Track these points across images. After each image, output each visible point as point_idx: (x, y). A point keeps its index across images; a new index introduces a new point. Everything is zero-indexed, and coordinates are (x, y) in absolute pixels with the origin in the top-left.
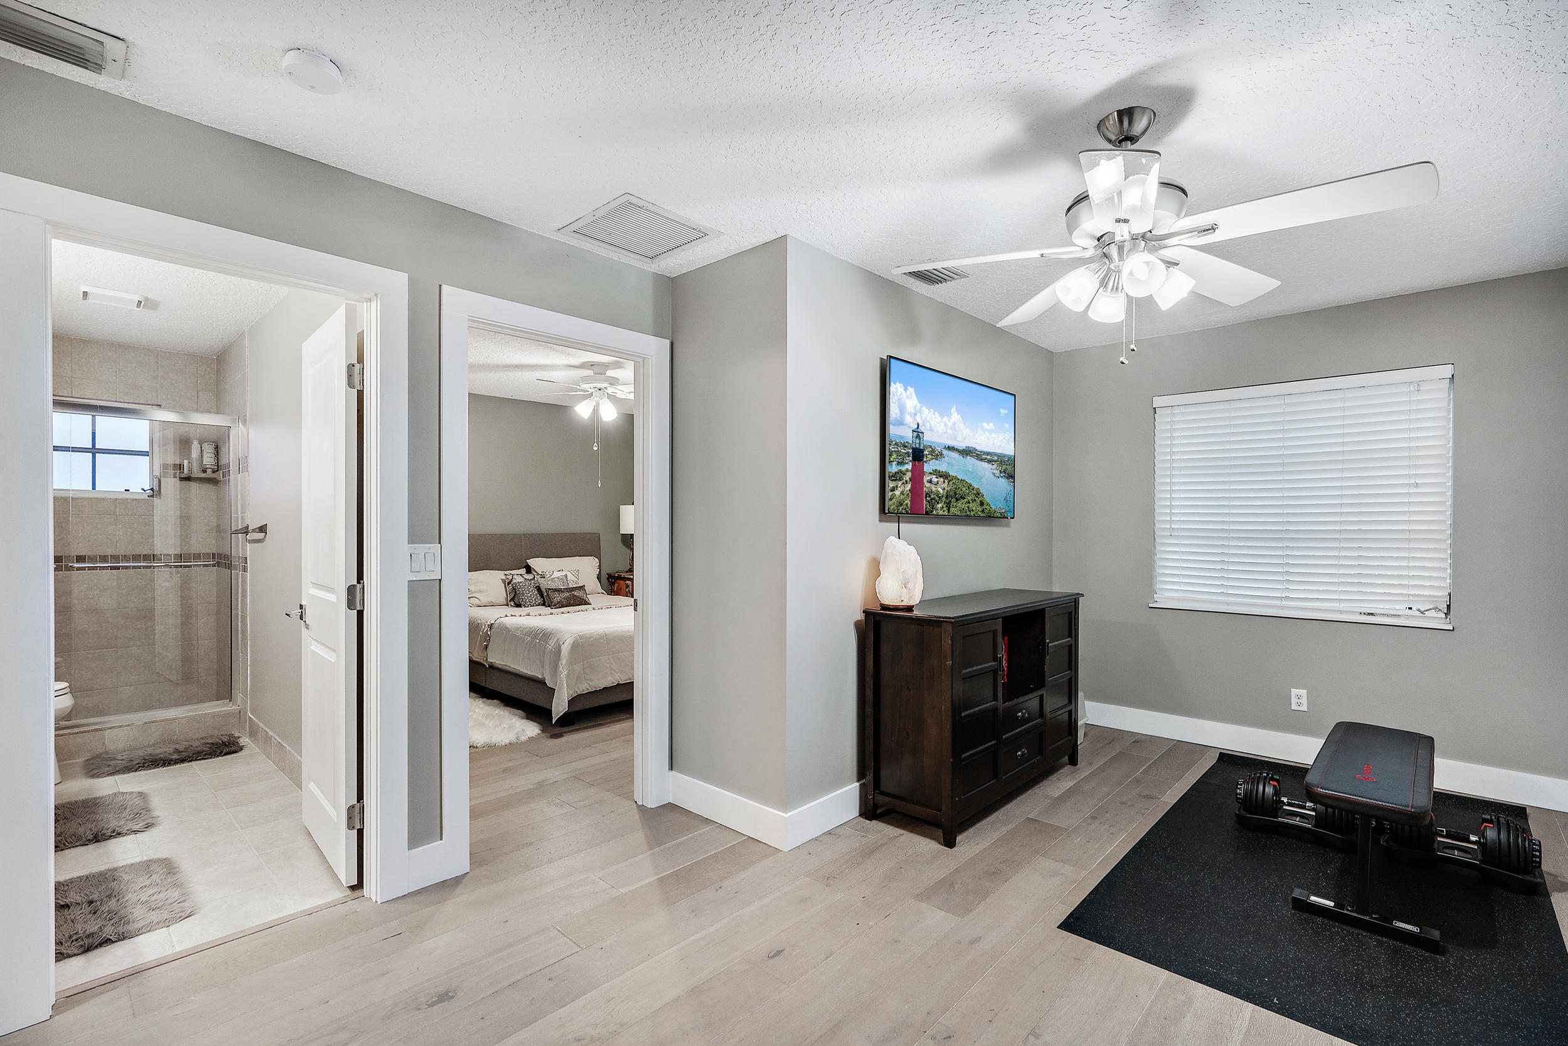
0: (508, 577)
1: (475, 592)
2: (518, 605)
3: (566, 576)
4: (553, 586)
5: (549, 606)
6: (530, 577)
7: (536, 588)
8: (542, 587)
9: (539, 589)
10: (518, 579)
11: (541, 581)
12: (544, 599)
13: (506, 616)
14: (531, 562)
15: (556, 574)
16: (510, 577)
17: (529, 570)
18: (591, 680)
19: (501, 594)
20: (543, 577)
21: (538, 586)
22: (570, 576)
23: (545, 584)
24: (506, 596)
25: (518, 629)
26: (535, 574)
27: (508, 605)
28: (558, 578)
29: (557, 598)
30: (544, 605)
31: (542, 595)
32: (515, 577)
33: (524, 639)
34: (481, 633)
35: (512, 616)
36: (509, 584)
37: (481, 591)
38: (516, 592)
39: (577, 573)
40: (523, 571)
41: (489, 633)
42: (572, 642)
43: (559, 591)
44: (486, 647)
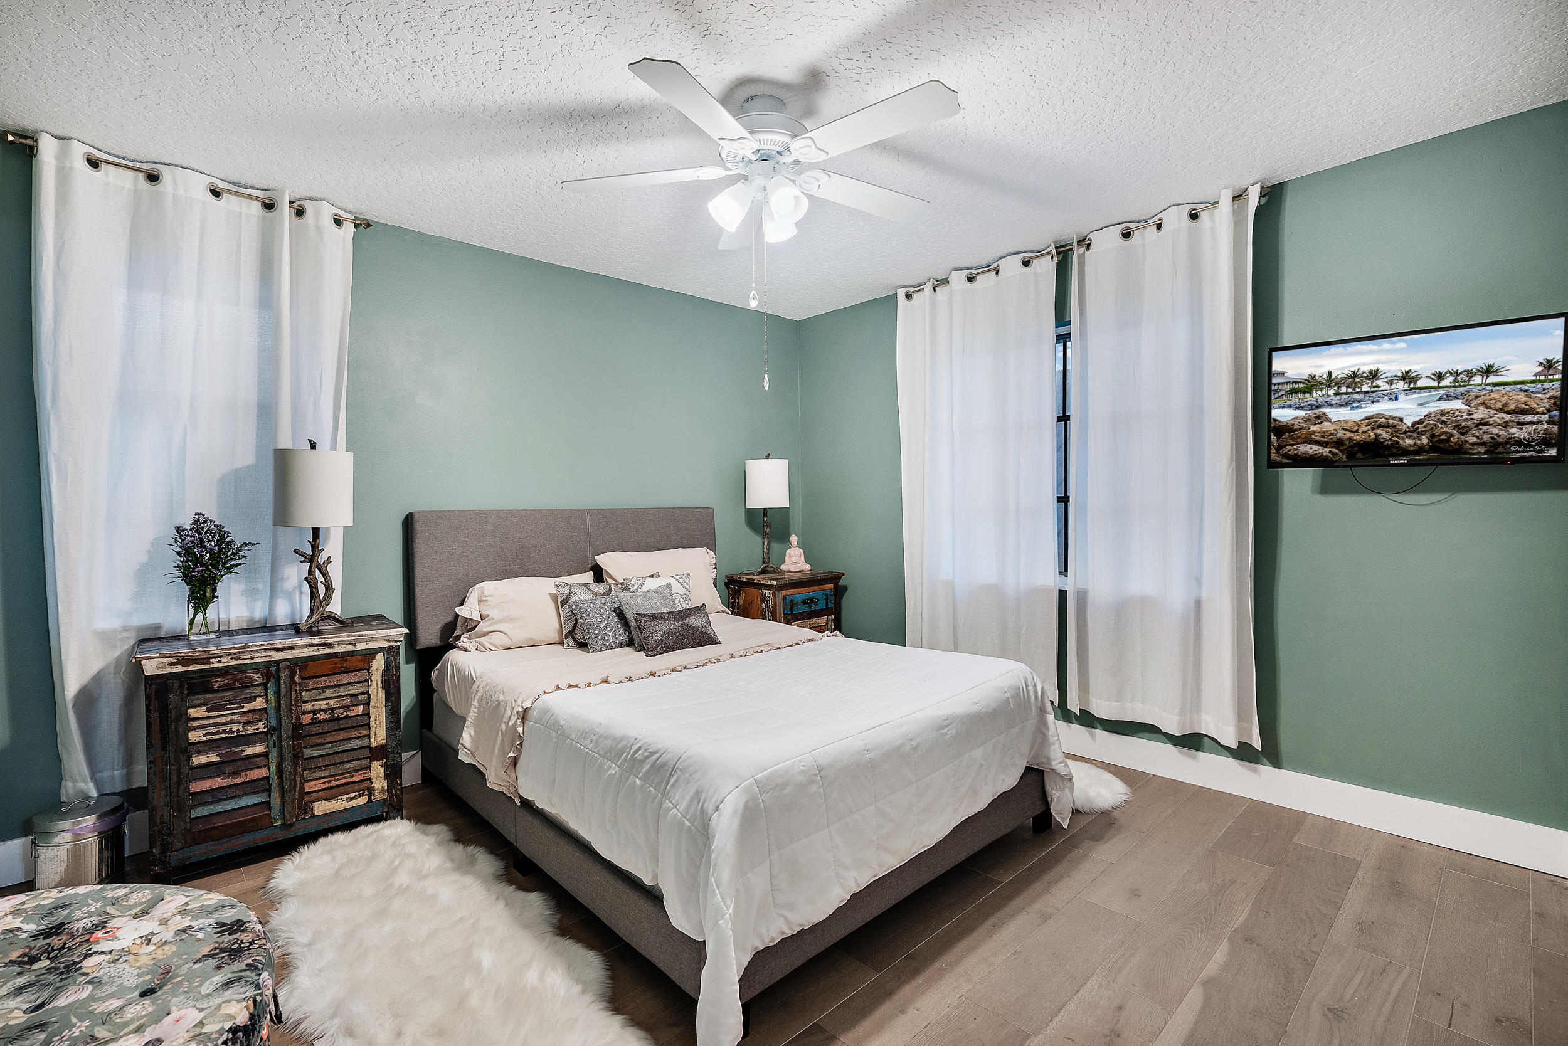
0: (562, 590)
1: (500, 621)
2: (582, 645)
3: (669, 586)
4: (647, 607)
5: (643, 649)
6: (601, 588)
7: (614, 611)
8: (626, 611)
9: (620, 613)
10: (581, 595)
11: (624, 596)
12: (630, 632)
13: (558, 688)
14: (603, 560)
15: (651, 584)
16: (566, 590)
17: (599, 574)
18: (791, 907)
19: (549, 623)
20: (626, 588)
21: (619, 608)
22: (676, 588)
23: (633, 606)
24: (558, 627)
25: (584, 734)
26: (612, 581)
27: (561, 643)
28: (655, 591)
29: (656, 632)
30: (630, 643)
31: (626, 624)
32: (574, 590)
33: (601, 766)
34: (503, 727)
35: (570, 686)
36: (564, 602)
37: (510, 619)
38: (576, 620)
39: (686, 579)
40: (588, 577)
41: (520, 730)
42: (741, 806)
43: (660, 618)
44: (515, 761)
